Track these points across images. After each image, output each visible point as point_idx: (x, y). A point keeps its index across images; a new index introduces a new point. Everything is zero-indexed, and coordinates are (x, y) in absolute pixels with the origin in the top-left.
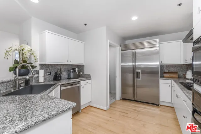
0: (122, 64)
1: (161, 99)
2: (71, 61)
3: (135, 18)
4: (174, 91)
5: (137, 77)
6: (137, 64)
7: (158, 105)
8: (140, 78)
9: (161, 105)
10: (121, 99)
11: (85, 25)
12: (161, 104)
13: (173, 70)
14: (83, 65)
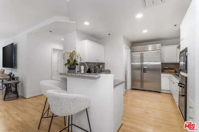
0: (132, 63)
1: (162, 88)
2: (98, 60)
3: (145, 31)
4: (171, 80)
5: (144, 72)
6: (144, 63)
7: (160, 92)
8: (146, 73)
9: (162, 93)
10: (131, 89)
11: (109, 34)
12: (162, 91)
13: (171, 67)
14: (104, 63)
